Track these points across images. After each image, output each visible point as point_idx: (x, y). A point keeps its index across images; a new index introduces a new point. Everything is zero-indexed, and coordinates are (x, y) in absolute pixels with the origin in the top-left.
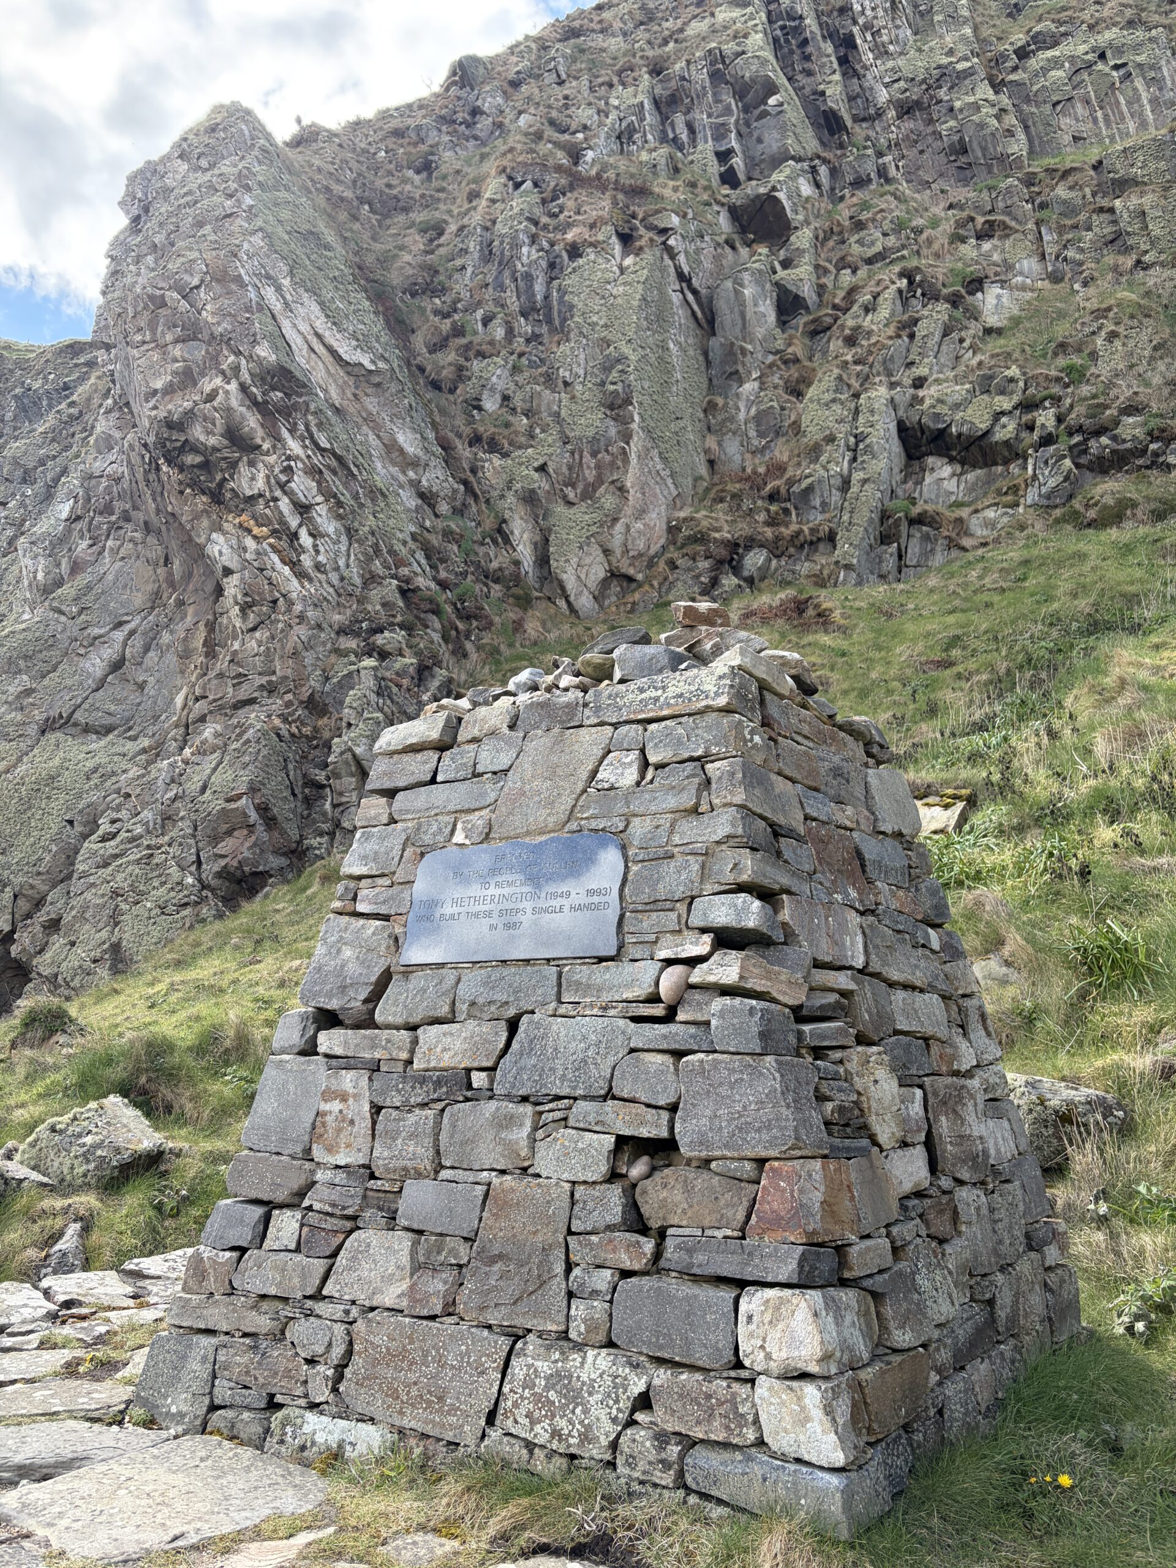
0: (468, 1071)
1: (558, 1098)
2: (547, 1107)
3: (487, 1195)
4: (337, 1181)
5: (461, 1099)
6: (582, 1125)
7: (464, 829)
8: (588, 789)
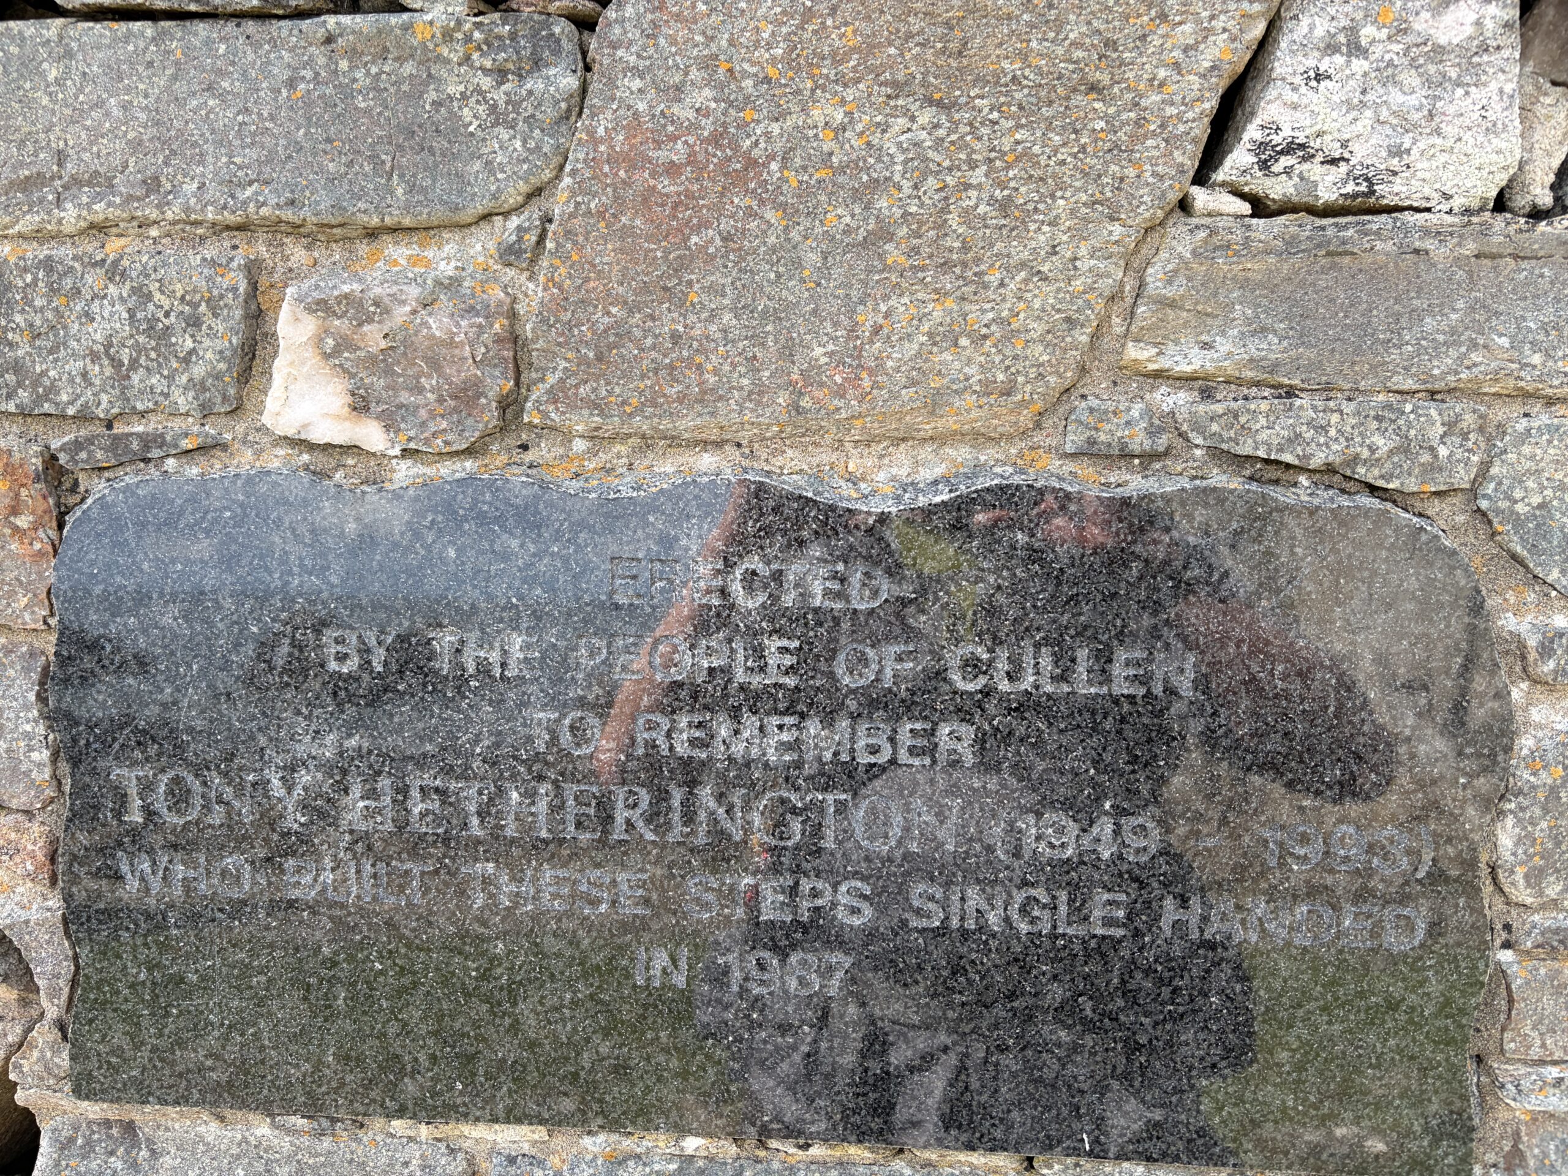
7: (336, 352)
8: (1201, 197)
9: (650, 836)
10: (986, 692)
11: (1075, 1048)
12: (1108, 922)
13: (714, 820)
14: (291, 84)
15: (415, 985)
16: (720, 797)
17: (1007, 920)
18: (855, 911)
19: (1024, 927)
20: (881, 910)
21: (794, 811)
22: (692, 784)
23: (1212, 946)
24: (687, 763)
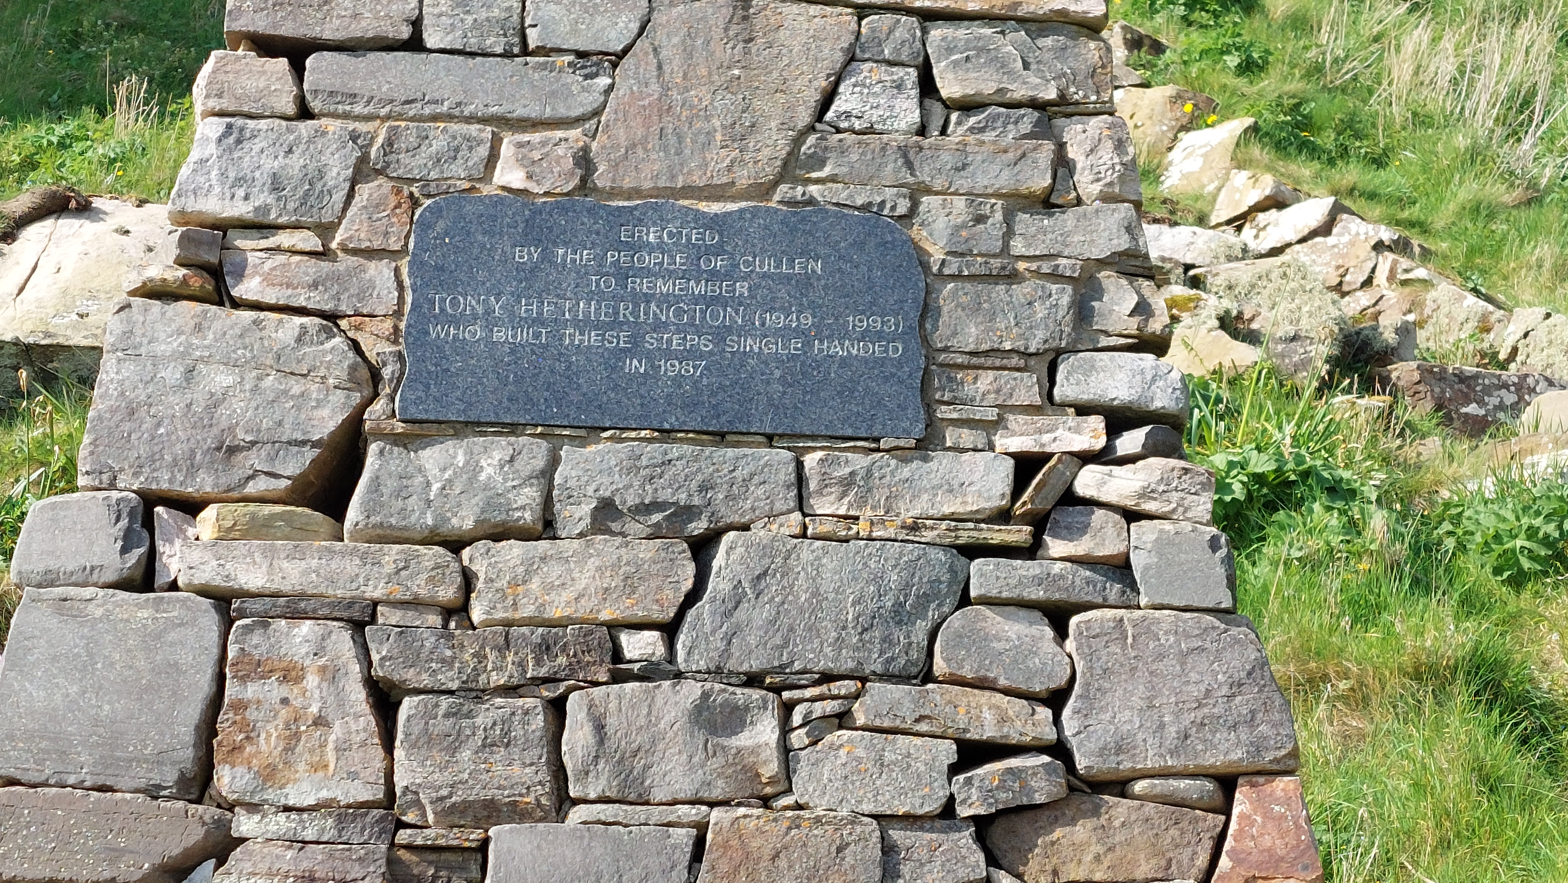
0: (614, 627)
1: (827, 678)
2: (809, 693)
3: (700, 844)
4: (310, 834)
5: (604, 678)
6: (887, 724)
7: (522, 159)
8: (818, 126)
9: (632, 319)
10: (751, 271)
11: (784, 393)
12: (796, 349)
13: (655, 314)
14: (511, 77)
15: (540, 373)
16: (658, 307)
17: (760, 348)
18: (706, 346)
19: (766, 351)
20: (716, 345)
21: (685, 312)
22: (648, 302)
23: (831, 357)
24: (646, 294)
